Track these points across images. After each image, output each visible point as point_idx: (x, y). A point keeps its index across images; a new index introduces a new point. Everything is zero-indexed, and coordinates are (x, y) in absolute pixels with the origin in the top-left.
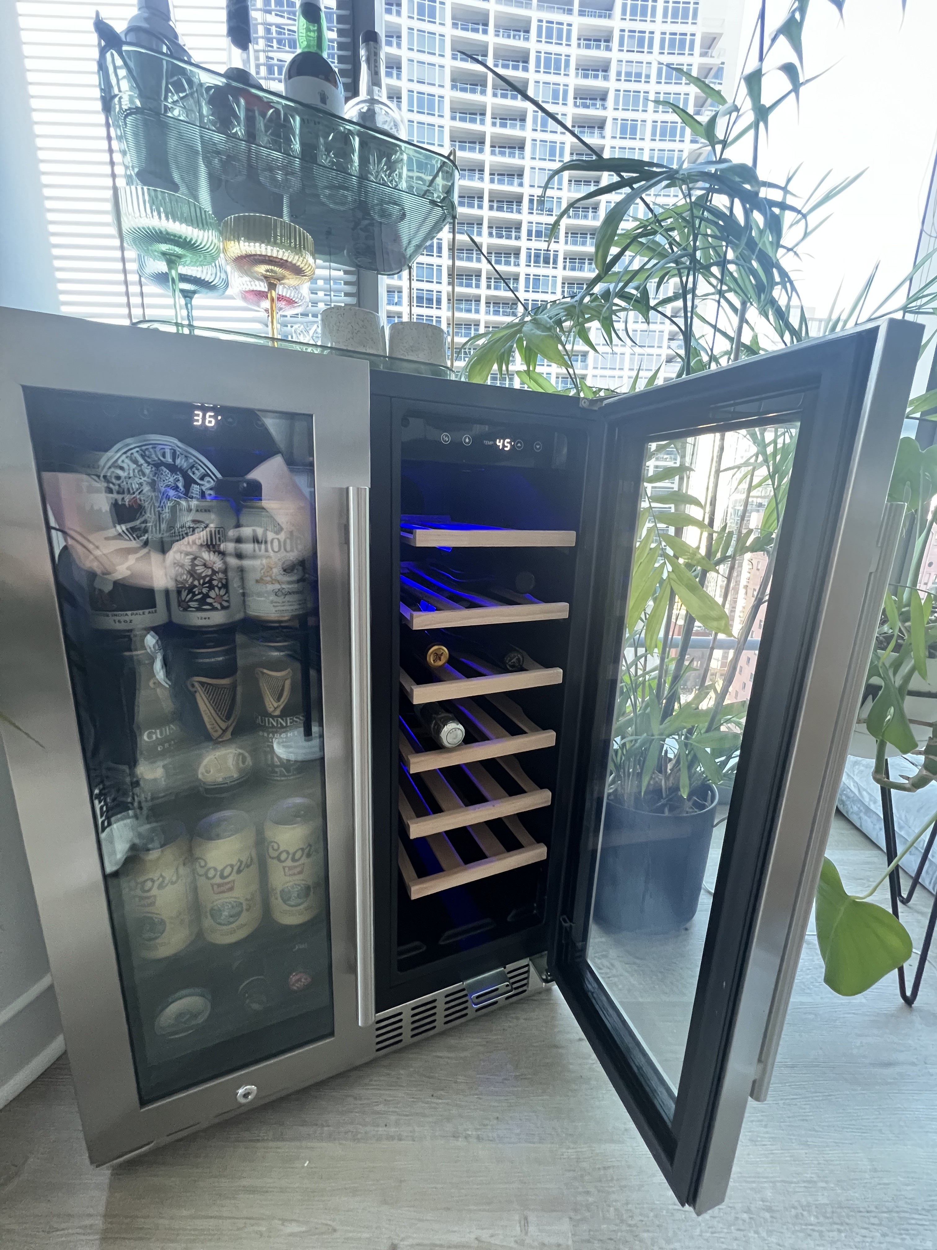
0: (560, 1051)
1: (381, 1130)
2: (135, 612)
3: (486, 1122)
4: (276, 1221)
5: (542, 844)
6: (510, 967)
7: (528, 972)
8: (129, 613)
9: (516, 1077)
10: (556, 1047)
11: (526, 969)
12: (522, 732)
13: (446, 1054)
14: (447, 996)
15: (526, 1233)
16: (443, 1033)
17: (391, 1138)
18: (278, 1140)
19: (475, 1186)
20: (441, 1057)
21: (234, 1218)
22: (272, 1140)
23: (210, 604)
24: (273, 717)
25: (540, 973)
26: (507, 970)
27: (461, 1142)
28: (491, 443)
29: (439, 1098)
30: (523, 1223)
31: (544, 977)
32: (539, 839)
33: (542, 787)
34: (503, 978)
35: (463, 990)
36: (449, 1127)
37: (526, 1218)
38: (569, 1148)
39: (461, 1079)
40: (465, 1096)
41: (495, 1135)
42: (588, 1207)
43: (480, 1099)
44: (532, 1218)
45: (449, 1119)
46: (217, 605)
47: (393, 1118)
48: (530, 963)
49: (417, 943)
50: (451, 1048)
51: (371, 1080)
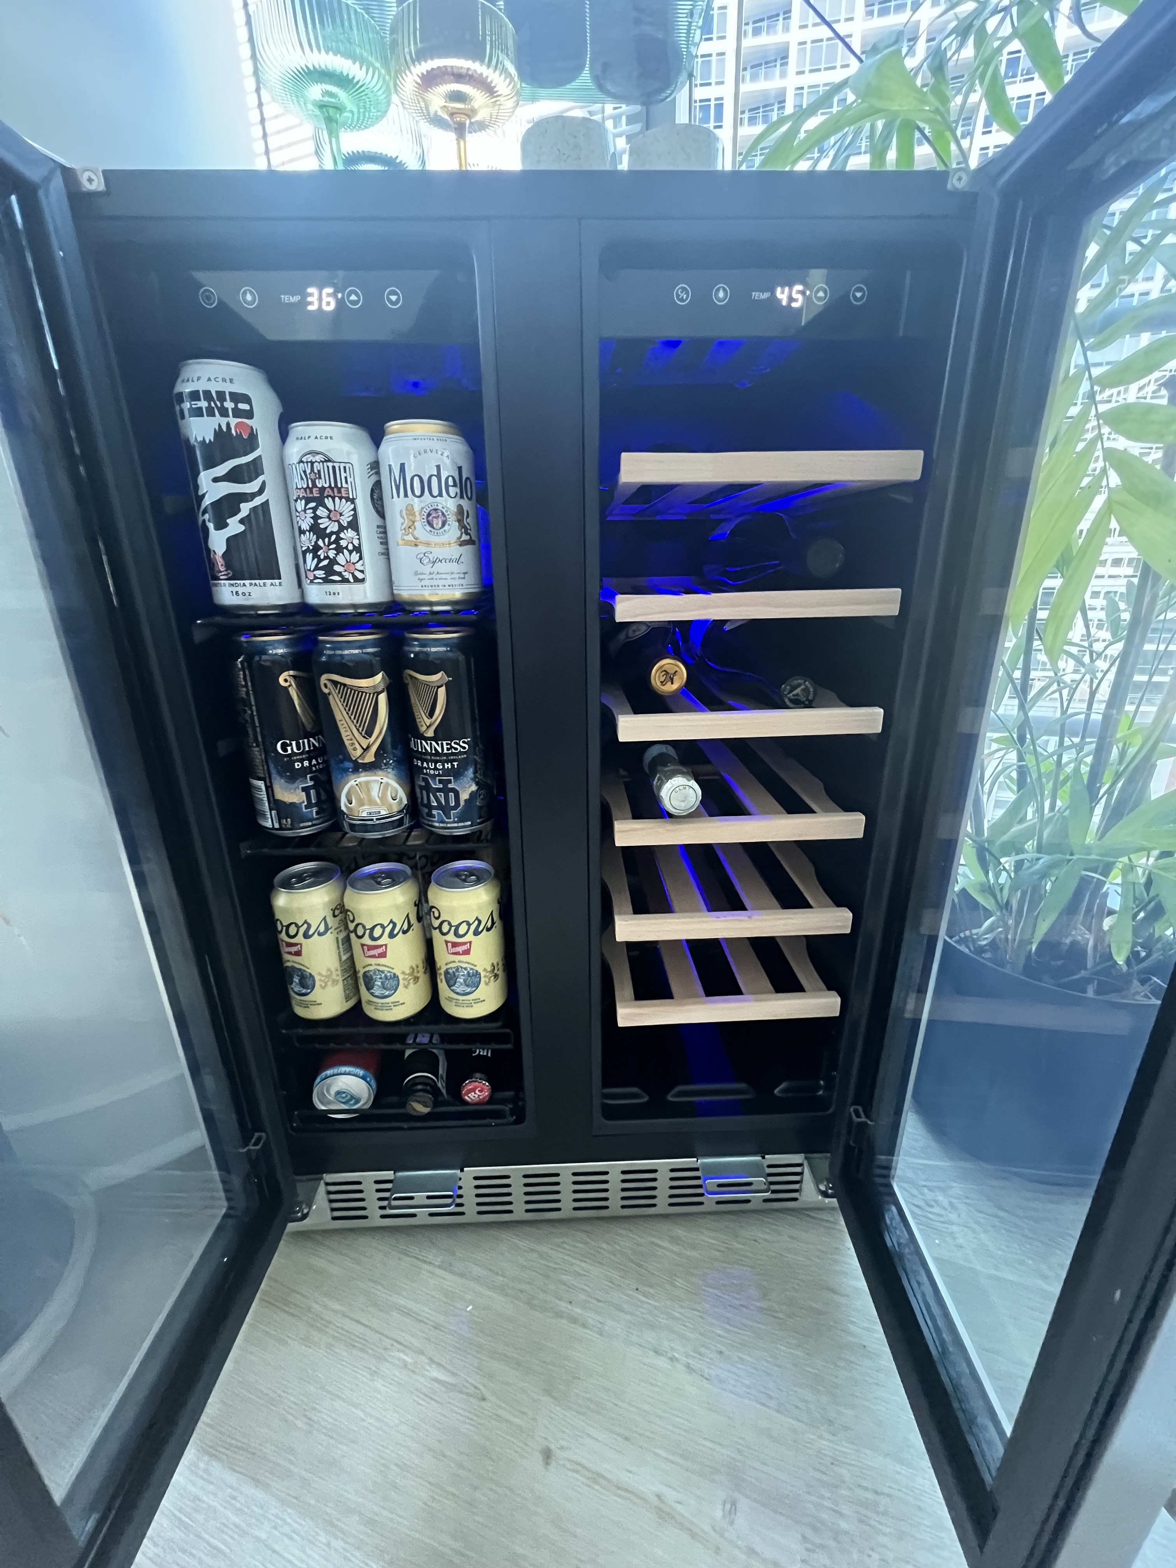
0: (836, 1298)
1: (563, 1305)
2: (253, 582)
3: (703, 1350)
4: (424, 1358)
5: (834, 993)
6: (771, 1158)
7: (801, 1174)
8: (247, 582)
9: (761, 1310)
10: (833, 1291)
11: (798, 1169)
12: (808, 810)
13: (666, 1244)
14: (672, 1170)
15: (732, 1523)
16: (666, 1216)
17: (574, 1320)
18: (445, 1270)
19: (670, 1427)
20: (660, 1246)
21: (383, 1334)
22: (439, 1267)
23: (339, 574)
24: (426, 739)
25: (817, 1181)
26: (766, 1163)
27: (662, 1363)
28: (765, 295)
29: (645, 1295)
30: (728, 1506)
31: (823, 1188)
32: (831, 984)
33: (839, 904)
34: (756, 1170)
35: (697, 1169)
36: (650, 1336)
37: (734, 1504)
38: (821, 1437)
39: (679, 1282)
40: (682, 1307)
41: (713, 1373)
42: (837, 1535)
43: (702, 1317)
44: (744, 1504)
45: (652, 1327)
46: (347, 575)
47: (582, 1297)
48: (806, 1163)
49: (635, 1090)
50: (674, 1240)
51: (564, 1243)
